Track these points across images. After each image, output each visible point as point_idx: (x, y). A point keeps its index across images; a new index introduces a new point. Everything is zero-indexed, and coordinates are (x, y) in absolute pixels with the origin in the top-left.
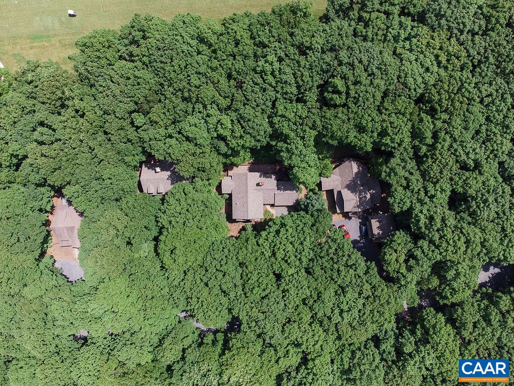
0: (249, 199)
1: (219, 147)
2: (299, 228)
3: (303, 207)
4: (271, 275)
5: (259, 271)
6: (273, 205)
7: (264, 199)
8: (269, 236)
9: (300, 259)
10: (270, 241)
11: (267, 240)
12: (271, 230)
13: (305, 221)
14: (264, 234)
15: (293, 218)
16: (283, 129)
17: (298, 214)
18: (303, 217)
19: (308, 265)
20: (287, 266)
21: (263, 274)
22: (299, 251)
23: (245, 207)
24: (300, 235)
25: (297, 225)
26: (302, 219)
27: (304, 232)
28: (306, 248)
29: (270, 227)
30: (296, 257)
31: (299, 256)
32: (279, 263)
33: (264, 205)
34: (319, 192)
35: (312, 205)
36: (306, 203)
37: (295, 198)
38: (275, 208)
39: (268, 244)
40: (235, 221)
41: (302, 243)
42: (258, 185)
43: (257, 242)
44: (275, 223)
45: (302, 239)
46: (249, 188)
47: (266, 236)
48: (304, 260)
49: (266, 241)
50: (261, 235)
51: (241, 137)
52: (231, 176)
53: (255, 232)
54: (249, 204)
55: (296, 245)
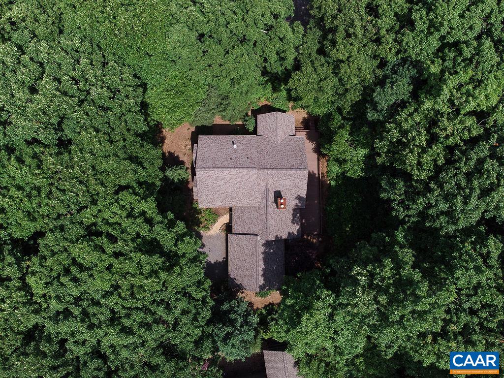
0: (245, 171)
1: (393, 83)
2: (160, 311)
3: (225, 307)
4: (33, 227)
5: (45, 191)
6: (228, 228)
7: (243, 209)
8: (139, 221)
9: (67, 314)
10: (124, 225)
11: (130, 215)
12: (157, 228)
13: (185, 325)
14: (149, 206)
15: (194, 288)
16: (467, 269)
17: (204, 298)
18: (195, 319)
19: (49, 339)
20: (54, 273)
21: (35, 202)
22: (92, 310)
23: (226, 163)
24: (139, 316)
25: (173, 303)
26: (191, 316)
27: (148, 326)
28: (100, 332)
29: (171, 225)
30: (77, 300)
31: (76, 311)
32: (66, 250)
33: (231, 210)
34: (259, 341)
35: (228, 336)
36: (233, 316)
37: (245, 282)
38: (224, 234)
39: (116, 219)
40: (194, 140)
41: (114, 320)
42: (278, 195)
43: (127, 187)
44: (179, 238)
45: (127, 322)
46: (271, 172)
47: (143, 213)
48: (65, 328)
49: (124, 214)
50: (145, 198)
51: (433, 139)
52: (295, 135)
53: (158, 183)
54: (234, 172)
55: (111, 301)
